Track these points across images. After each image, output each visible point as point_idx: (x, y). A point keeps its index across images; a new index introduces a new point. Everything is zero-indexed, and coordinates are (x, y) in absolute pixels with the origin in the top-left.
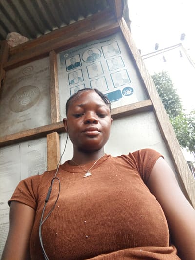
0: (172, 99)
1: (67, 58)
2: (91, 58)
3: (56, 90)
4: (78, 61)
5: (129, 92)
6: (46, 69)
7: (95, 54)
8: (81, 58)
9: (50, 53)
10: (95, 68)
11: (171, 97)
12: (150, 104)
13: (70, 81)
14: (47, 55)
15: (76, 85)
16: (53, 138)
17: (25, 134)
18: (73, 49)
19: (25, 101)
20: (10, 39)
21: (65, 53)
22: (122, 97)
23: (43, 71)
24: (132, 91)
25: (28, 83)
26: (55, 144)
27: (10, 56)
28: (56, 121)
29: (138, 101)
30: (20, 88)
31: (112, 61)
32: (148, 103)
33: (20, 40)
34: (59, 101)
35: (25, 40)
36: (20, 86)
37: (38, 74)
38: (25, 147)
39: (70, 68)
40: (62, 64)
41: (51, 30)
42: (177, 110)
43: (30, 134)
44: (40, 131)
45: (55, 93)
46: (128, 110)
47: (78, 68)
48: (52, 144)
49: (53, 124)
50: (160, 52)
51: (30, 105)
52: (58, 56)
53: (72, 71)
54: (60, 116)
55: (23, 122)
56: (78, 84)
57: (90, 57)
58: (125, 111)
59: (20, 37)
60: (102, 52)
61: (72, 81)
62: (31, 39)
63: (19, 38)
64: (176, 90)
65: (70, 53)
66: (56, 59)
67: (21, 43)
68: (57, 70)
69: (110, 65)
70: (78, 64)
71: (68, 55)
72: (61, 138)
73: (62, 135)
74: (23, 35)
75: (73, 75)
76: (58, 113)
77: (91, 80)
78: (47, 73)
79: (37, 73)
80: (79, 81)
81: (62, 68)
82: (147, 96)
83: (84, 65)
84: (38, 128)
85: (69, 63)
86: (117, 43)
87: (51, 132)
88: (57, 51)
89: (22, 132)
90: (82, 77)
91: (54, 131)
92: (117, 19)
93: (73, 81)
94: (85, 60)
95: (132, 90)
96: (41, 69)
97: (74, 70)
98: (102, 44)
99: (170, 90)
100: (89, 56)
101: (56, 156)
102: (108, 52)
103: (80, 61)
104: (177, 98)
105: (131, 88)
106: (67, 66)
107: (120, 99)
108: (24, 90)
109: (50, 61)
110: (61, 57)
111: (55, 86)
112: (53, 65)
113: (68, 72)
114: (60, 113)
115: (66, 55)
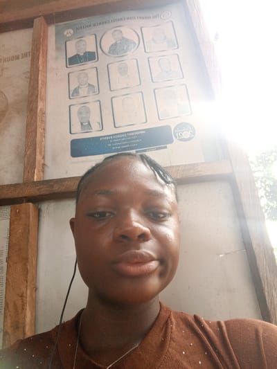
1: (69, 39)
3: (40, 105)
4: (91, 48)
5: (186, 134)
6: (25, 55)
7: (127, 40)
8: (98, 44)
9: (36, 21)
10: (123, 71)
13: (72, 88)
14: (26, 24)
15: (83, 100)
16: (23, 216)
18: (84, 21)
21: (68, 27)
22: (171, 141)
23: (18, 58)
24: (194, 133)
28: (33, 177)
29: (203, 160)
31: (159, 62)
34: (44, 129)
37: (6, 64)
39: (74, 60)
40: (58, 49)
45: (36, 113)
47: (90, 64)
49: (28, 184)
52: (52, 30)
53: (76, 68)
54: (44, 164)
56: (87, 100)
57: (116, 44)
60: (141, 38)
61: (75, 89)
65: (76, 30)
66: (45, 37)
68: (45, 62)
70: (91, 56)
71: (72, 32)
75: (79, 78)
76: (38, 157)
77: (113, 94)
78: (25, 65)
80: (88, 92)
81: (57, 58)
83: (103, 60)
85: (72, 52)
88: (51, 19)
90: (96, 85)
91: (28, 199)
93: (76, 91)
94: (106, 49)
95: (194, 130)
96: (17, 54)
97: (82, 67)
98: (142, 22)
100: (114, 42)
101: (27, 259)
102: (154, 40)
103: (94, 50)
105: (191, 126)
107: (168, 146)
109: (34, 41)
110: (57, 34)
111: (37, 96)
112: (38, 50)
113: (69, 70)
114: (44, 158)
115: (69, 32)
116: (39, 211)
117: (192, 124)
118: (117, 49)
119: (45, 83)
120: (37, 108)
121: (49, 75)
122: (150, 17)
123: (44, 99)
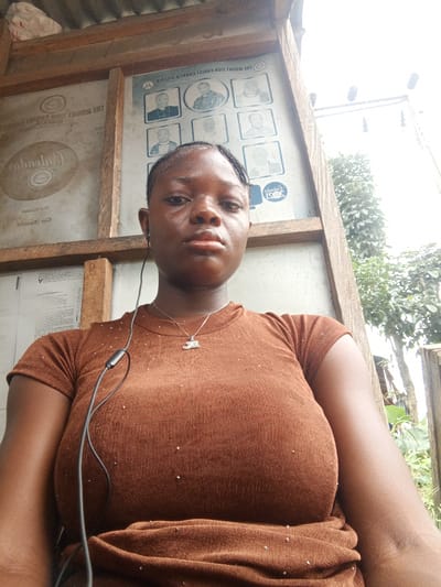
0: (366, 217)
1: (149, 92)
2: (204, 102)
3: (116, 162)
4: (174, 102)
5: (277, 194)
6: (98, 109)
7: (215, 94)
8: (182, 97)
9: (113, 73)
10: (210, 127)
11: (365, 212)
12: (317, 227)
13: (151, 146)
14: (102, 75)
16: (98, 271)
17: (34, 254)
18: (166, 72)
19: (41, 177)
20: (16, 19)
21: (147, 79)
22: (260, 202)
23: (89, 112)
24: (285, 193)
25: (51, 134)
26: (102, 284)
27: (11, 60)
28: (108, 233)
29: (293, 218)
30: (30, 143)
31: (250, 117)
32: (313, 225)
33: (42, 28)
34: (120, 188)
35: (53, 28)
36: (30, 139)
37: (76, 118)
38: (31, 282)
39: (153, 116)
40: (135, 103)
41: (118, 16)
42: (375, 244)
43: (46, 254)
44: (70, 252)
45: (112, 169)
46: (271, 233)
47: (172, 120)
48: (95, 284)
49: (102, 240)
50: (358, 107)
51: (52, 188)
52: (129, 82)
53: (157, 123)
54: (119, 224)
55: (32, 224)
57: (202, 98)
58: (265, 234)
59: (43, 18)
60: (231, 91)
61: (155, 147)
62: (67, 30)
63: (38, 21)
64: (380, 199)
65: (158, 81)
66: (122, 89)
67: (42, 35)
68: (122, 116)
70: (173, 112)
71: (152, 84)
72: (116, 274)
73: (118, 267)
74: (48, 15)
75: (159, 135)
76: (114, 216)
78: (98, 119)
79: (74, 115)
80: (170, 149)
81: (134, 113)
82: (315, 210)
83: (187, 115)
84: (66, 243)
85: (151, 107)
86: (266, 78)
87: (94, 256)
88: (129, 69)
89: (27, 247)
91: (103, 255)
92: (274, 22)
93: (156, 148)
95: (285, 190)
96: (86, 108)
97: (162, 124)
98: (232, 74)
99: (366, 197)
100: (199, 96)
101: (102, 311)
102: (244, 94)
103: (178, 105)
104: (380, 218)
105: (283, 186)
106: (147, 111)
107: (256, 206)
108: (40, 150)
109: (109, 93)
110: (135, 86)
111: (113, 152)
112: (114, 103)
113: (148, 126)
114: (119, 217)
115: (148, 85)
116: (114, 271)
117: (285, 184)
118: (203, 104)
120: (112, 165)
121: (125, 131)
122: (241, 69)
123: (120, 156)
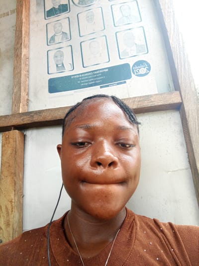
3: (24, 52)
4: (65, 1)
5: (143, 70)
6: (13, 12)
13: (49, 37)
15: (58, 46)
16: (11, 140)
23: (7, 14)
24: (149, 69)
28: (19, 109)
32: (175, 99)
34: (28, 71)
40: (38, 4)
45: (21, 58)
47: (64, 15)
53: (53, 19)
54: (28, 99)
56: (61, 45)
61: (52, 37)
68: (28, 15)
69: (118, 15)
70: (64, 8)
75: (55, 27)
76: (23, 94)
77: (82, 39)
78: (13, 19)
80: (62, 39)
81: (37, 12)
83: (74, 10)
85: (49, 6)
90: (68, 32)
93: (53, 38)
95: (149, 66)
96: (6, 11)
97: (57, 19)
105: (147, 63)
106: (47, 10)
107: (128, 81)
112: (22, 6)
113: (47, 21)
114: (28, 94)
116: (25, 136)
117: (148, 62)
119: (28, 34)
120: (21, 54)
121: (31, 26)
123: (28, 47)
